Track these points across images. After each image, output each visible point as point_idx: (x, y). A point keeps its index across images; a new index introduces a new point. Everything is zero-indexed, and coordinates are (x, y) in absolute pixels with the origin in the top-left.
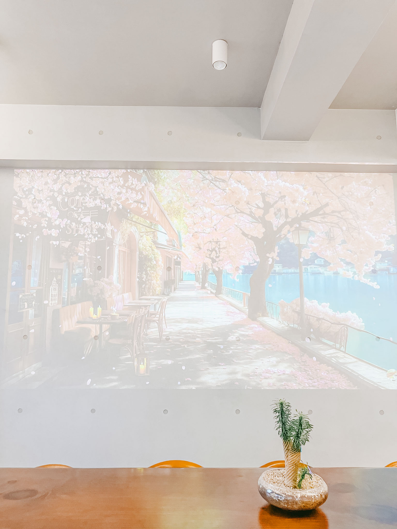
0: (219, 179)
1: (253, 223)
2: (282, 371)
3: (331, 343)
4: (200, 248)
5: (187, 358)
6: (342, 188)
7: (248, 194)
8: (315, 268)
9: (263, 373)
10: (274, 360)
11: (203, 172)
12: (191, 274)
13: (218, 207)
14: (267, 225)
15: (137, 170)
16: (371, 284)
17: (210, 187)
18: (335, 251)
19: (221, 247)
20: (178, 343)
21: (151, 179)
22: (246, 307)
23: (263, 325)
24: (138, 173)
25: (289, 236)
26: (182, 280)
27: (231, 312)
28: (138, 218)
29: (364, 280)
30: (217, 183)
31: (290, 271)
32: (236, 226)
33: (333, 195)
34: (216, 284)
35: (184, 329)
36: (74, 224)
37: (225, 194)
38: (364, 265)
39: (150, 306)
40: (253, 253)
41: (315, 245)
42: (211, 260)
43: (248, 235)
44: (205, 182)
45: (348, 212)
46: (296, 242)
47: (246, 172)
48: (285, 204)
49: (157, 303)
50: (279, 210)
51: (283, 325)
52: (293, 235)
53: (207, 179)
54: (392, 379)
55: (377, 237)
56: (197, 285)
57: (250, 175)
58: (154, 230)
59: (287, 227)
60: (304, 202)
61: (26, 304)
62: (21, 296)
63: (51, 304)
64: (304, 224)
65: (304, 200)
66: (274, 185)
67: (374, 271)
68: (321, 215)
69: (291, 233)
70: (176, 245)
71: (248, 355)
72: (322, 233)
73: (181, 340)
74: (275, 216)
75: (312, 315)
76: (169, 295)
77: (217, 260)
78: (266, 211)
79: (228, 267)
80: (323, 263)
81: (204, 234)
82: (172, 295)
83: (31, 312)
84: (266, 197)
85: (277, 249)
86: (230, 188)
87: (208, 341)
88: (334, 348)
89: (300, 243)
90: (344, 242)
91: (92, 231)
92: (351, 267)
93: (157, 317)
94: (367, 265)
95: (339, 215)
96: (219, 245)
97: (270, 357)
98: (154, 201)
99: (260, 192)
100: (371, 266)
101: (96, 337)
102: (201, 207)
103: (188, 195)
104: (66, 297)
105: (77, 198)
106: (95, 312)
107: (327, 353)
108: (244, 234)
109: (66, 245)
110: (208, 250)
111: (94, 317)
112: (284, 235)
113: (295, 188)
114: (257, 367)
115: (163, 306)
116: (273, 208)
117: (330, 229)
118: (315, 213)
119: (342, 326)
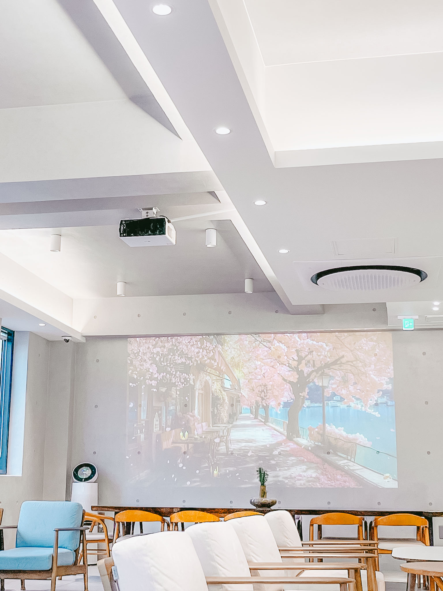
0: (266, 340)
1: (290, 372)
2: (310, 475)
3: (345, 456)
4: (254, 390)
5: (245, 466)
6: (355, 343)
7: (287, 351)
8: (334, 402)
9: (297, 476)
10: (304, 467)
11: (255, 335)
12: (247, 409)
13: (265, 360)
14: (300, 373)
15: (209, 336)
16: (374, 413)
17: (260, 346)
18: (348, 390)
19: (268, 389)
20: (240, 456)
21: (219, 342)
22: (285, 431)
23: (297, 444)
24: (210, 338)
25: (316, 380)
26: (241, 413)
27: (275, 435)
28: (211, 370)
29: (369, 411)
30: (265, 344)
31: (316, 405)
32: (278, 373)
33: (348, 349)
34: (265, 415)
35: (242, 447)
36: (168, 375)
37: (271, 351)
38: (369, 400)
39: (220, 431)
40: (290, 393)
41: (334, 386)
42: (261, 398)
43: (287, 380)
44: (256, 343)
45: (358, 362)
46: (320, 384)
47: (286, 334)
48: (313, 357)
49: (225, 429)
50: (309, 362)
51: (311, 444)
52: (319, 380)
53: (258, 341)
54: (387, 481)
55: (380, 380)
56: (252, 416)
57: (288, 336)
58: (222, 378)
59: (314, 373)
60: (326, 355)
61: (139, 431)
62: (135, 425)
63: (155, 430)
64: (326, 371)
65: (326, 354)
66: (305, 343)
67: (376, 404)
68: (338, 364)
69: (317, 378)
70: (237, 388)
71: (286, 464)
72: (339, 377)
73: (241, 454)
74: (306, 366)
75: (331, 436)
76: (232, 423)
77: (265, 398)
78: (299, 363)
79: (273, 403)
80: (339, 399)
81: (256, 380)
82: (235, 423)
83: (142, 436)
84: (299, 352)
85: (307, 390)
86: (274, 347)
87: (259, 455)
88: (346, 459)
89: (324, 385)
90: (355, 383)
91: (180, 380)
92: (360, 401)
93: (225, 439)
94: (371, 400)
95: (352, 364)
96: (267, 388)
97: (302, 465)
98: (222, 358)
99: (295, 349)
100: (375, 400)
101: (185, 453)
102: (254, 361)
103: (245, 353)
104: (165, 426)
105: (170, 357)
106: (184, 435)
107: (342, 462)
108: (284, 379)
109: (164, 390)
110: (258, 391)
111: (183, 439)
112: (312, 380)
113: (320, 345)
114: (292, 472)
115: (228, 431)
116: (304, 360)
117: (345, 374)
118: (335, 363)
119: (352, 444)
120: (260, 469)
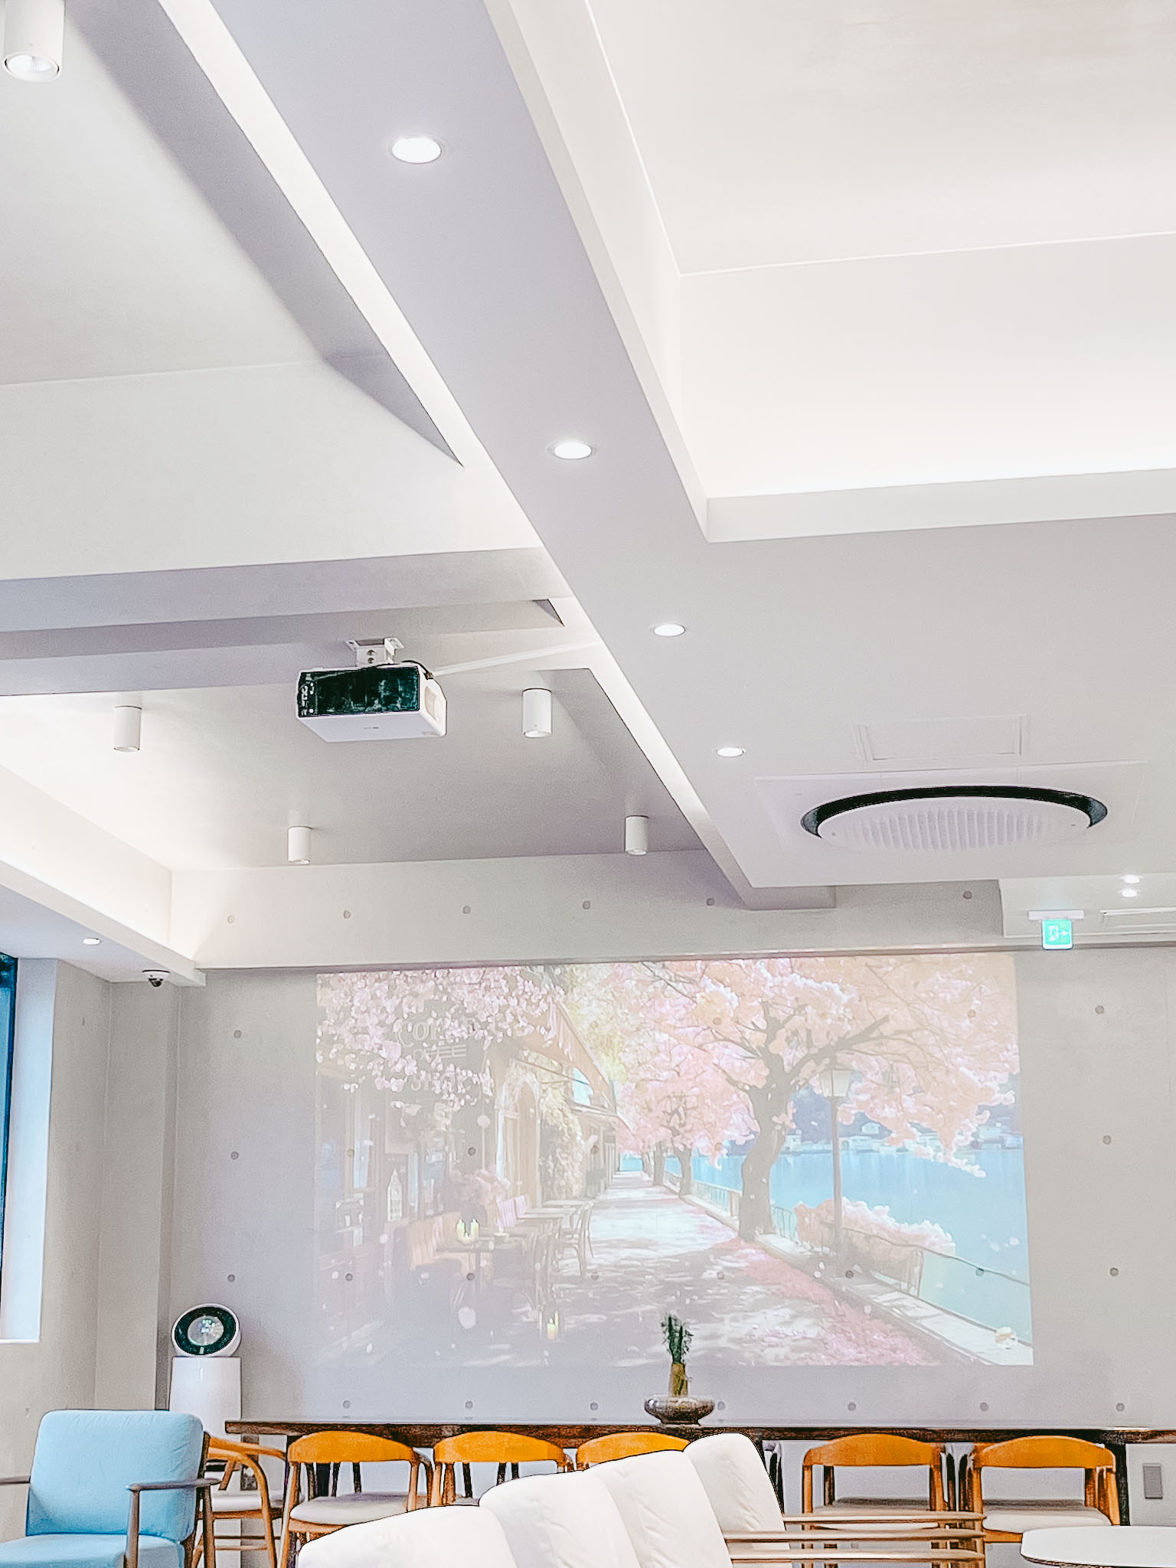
0: (683, 978)
1: (746, 1060)
2: (801, 1333)
3: (892, 1281)
4: (650, 1110)
5: (630, 1311)
6: (916, 985)
7: (737, 1005)
8: (862, 1140)
9: (766, 1336)
10: (786, 1313)
11: (654, 965)
12: (635, 1159)
13: (681, 1030)
14: (773, 1062)
15: (534, 968)
16: (968, 1168)
17: (666, 993)
18: (900, 1108)
19: (689, 1106)
20: (616, 1285)
21: (557, 982)
22: (736, 1218)
23: (766, 1250)
24: (535, 973)
25: (814, 1082)
26: (619, 1171)
27: (709, 1227)
28: (537, 1058)
29: (956, 1162)
30: (680, 986)
31: (815, 1147)
32: (715, 1065)
33: (898, 1000)
34: (681, 1176)
35: (622, 1259)
36: (423, 1073)
37: (695, 1004)
38: (956, 1132)
39: (561, 1218)
40: (746, 1117)
41: (863, 1097)
42: (670, 1131)
43: (738, 1082)
44: (657, 984)
45: (926, 1032)
46: (827, 1093)
47: (734, 961)
48: (806, 1020)
49: (576, 1212)
50: (795, 1033)
51: (802, 1250)
52: (822, 1080)
53: (661, 979)
54: (1005, 1346)
55: (983, 1079)
56: (646, 1178)
57: (741, 966)
58: (566, 1079)
59: (811, 1064)
60: (842, 1017)
61: (348, 1218)
62: (338, 1205)
63: (391, 1218)
64: (842, 1057)
65: (843, 1012)
66: (786, 985)
67: (975, 1145)
68: (874, 1039)
69: (818, 1075)
70: (606, 1106)
71: (739, 1305)
72: (877, 1074)
73: (619, 1279)
74: (789, 1043)
75: (855, 1229)
76: (595, 1198)
77: (681, 1130)
78: (771, 1036)
79: (701, 1144)
80: (877, 1132)
81: (658, 1083)
82: (601, 1197)
83: (358, 1232)
84: (770, 1009)
85: (791, 1109)
86: (703, 994)
87: (666, 1279)
88: (897, 1290)
89: (835, 1095)
90: (918, 1090)
91: (455, 1087)
92: (932, 1137)
93: (576, 1239)
94: (961, 1134)
95: (910, 1039)
96: (685, 1103)
97: (779, 1306)
98: (565, 1024)
99: (760, 1000)
100: (970, 1134)
101: (470, 1276)
102: (651, 1033)
103: (626, 1011)
104: (417, 1206)
105: (431, 1021)
106: (467, 1231)
107: (885, 1299)
108: (730, 1080)
109: (413, 1110)
110: (664, 1112)
111: (466, 1239)
112: (804, 1081)
113: (826, 989)
114: (755, 1326)
115: (585, 1218)
116: (784, 1030)
117: (892, 1065)
118: (864, 1036)
119: (913, 1248)
120: (670, 1319)
